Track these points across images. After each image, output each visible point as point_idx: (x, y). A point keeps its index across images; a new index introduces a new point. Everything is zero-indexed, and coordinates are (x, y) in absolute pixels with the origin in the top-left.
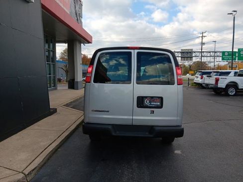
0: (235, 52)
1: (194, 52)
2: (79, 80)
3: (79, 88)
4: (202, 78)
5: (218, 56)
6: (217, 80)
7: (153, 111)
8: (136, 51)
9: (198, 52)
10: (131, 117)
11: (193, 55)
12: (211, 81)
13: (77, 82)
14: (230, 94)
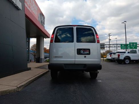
0: (128, 44)
1: (106, 45)
2: (42, 58)
3: (42, 62)
4: (111, 56)
5: (118, 47)
6: (119, 56)
7: (86, 56)
8: (76, 27)
9: (107, 45)
10: (74, 60)
11: (105, 46)
12: (116, 56)
13: (41, 59)
14: (126, 63)
